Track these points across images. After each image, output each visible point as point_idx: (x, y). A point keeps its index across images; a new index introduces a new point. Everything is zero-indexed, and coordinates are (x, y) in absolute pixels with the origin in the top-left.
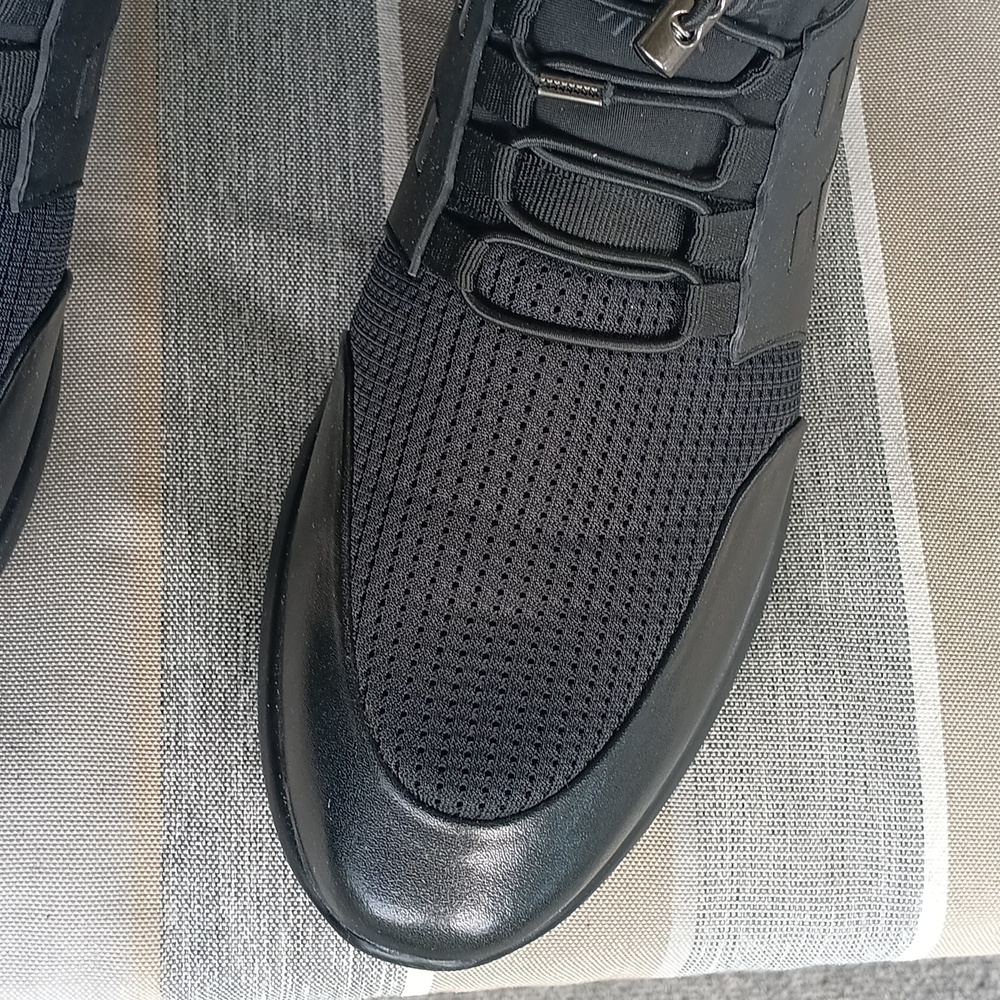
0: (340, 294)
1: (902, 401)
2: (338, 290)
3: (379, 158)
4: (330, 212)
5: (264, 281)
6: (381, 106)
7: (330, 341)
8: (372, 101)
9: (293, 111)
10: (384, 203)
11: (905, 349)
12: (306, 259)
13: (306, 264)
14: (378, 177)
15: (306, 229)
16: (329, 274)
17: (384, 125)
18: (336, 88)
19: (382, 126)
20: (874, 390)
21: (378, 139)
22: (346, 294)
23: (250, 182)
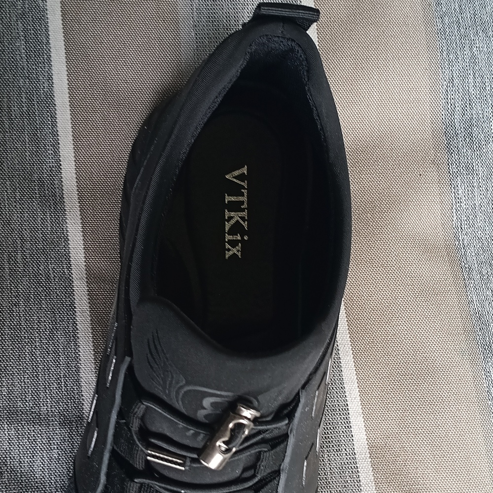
0: (59, 454)
1: (374, 482)
2: (58, 452)
3: (78, 370)
4: (51, 406)
5: (15, 453)
6: (78, 338)
7: (55, 482)
8: (73, 337)
9: (27, 349)
10: (82, 395)
11: (374, 450)
12: (38, 437)
13: (39, 440)
14: (78, 380)
15: (38, 419)
16: (52, 444)
17: (80, 349)
18: (51, 332)
19: (79, 350)
20: (359, 477)
21: (77, 358)
22: (62, 454)
23: (4, 395)
